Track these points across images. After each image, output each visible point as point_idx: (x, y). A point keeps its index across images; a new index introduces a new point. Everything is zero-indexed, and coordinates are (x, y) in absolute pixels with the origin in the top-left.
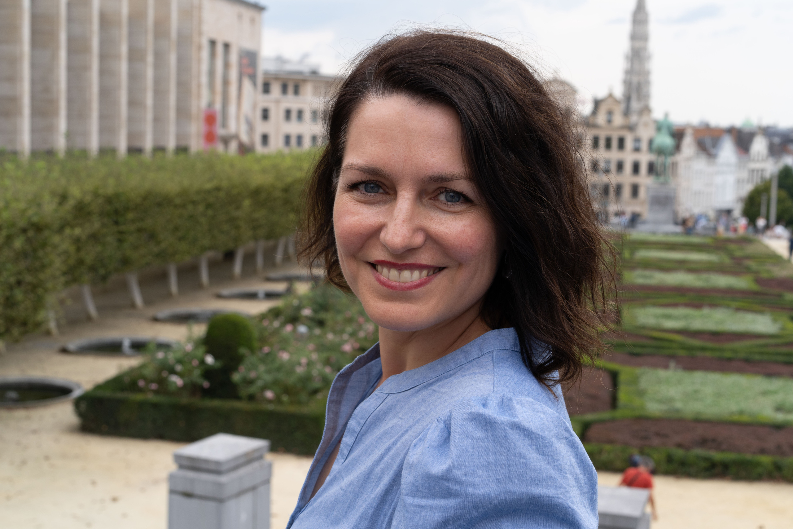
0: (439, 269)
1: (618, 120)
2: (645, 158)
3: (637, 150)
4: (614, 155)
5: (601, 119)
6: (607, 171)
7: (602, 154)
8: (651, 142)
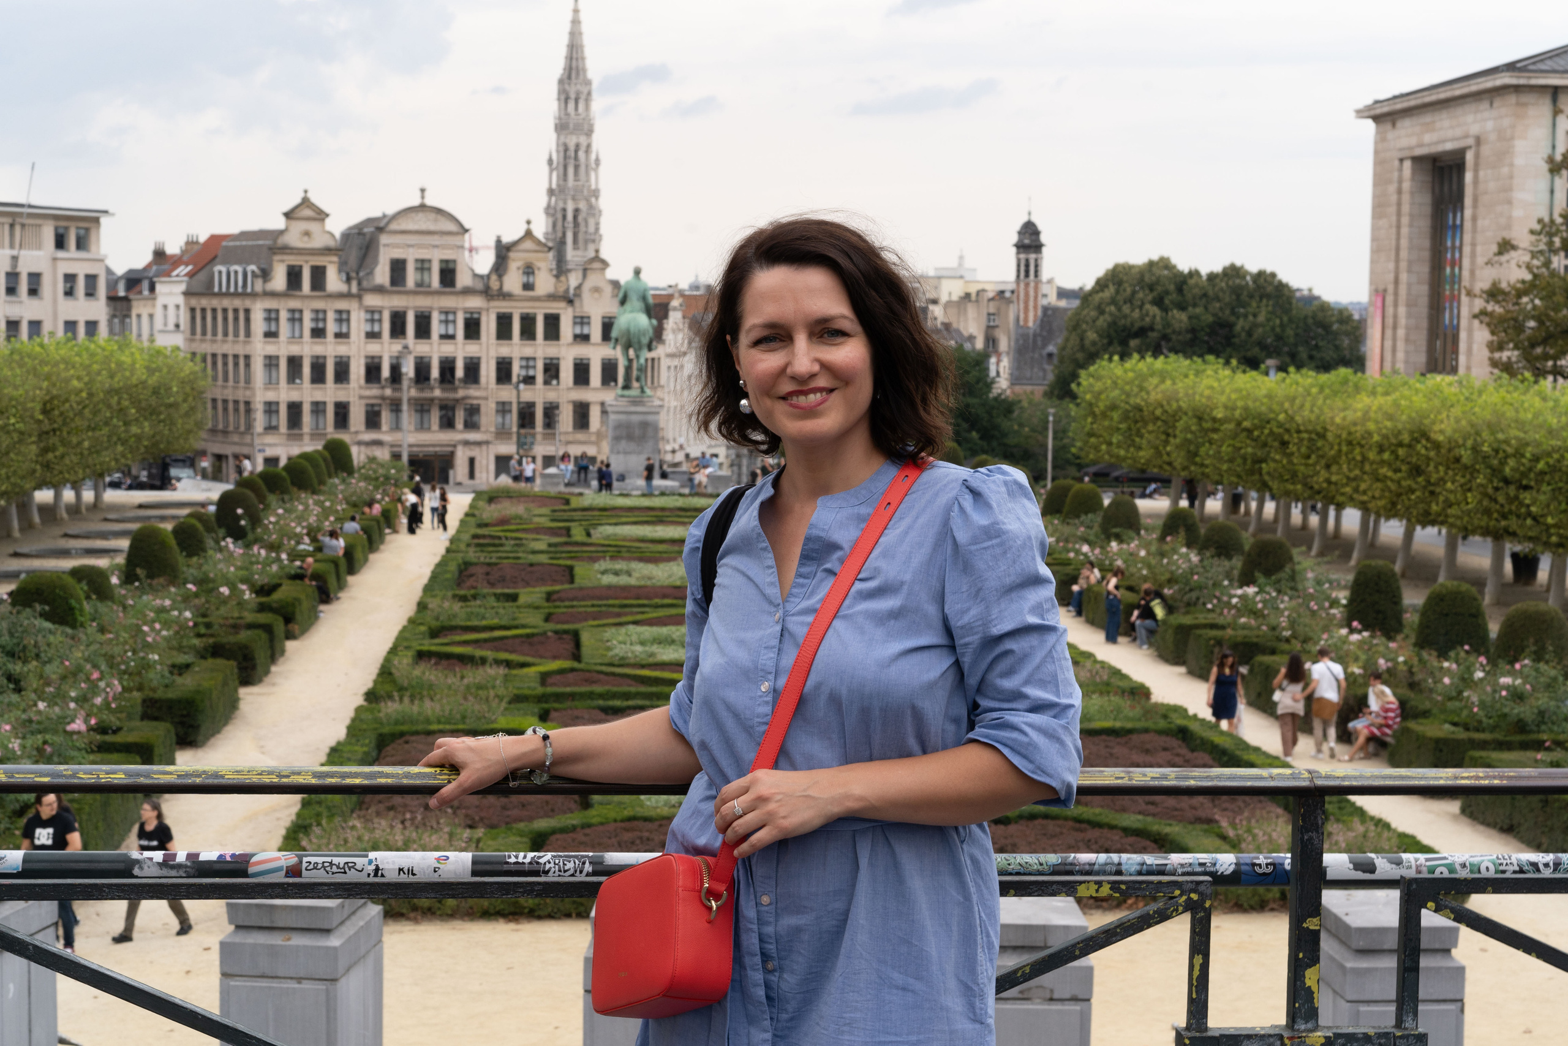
0: (831, 391)
1: (544, 283)
2: (596, 354)
3: (583, 338)
4: (541, 349)
5: (513, 282)
6: (529, 380)
7: (516, 349)
8: (607, 326)
